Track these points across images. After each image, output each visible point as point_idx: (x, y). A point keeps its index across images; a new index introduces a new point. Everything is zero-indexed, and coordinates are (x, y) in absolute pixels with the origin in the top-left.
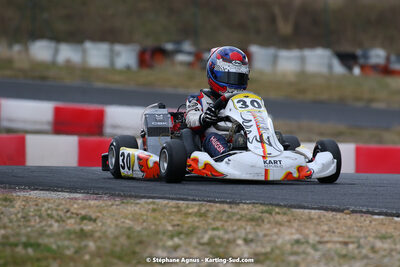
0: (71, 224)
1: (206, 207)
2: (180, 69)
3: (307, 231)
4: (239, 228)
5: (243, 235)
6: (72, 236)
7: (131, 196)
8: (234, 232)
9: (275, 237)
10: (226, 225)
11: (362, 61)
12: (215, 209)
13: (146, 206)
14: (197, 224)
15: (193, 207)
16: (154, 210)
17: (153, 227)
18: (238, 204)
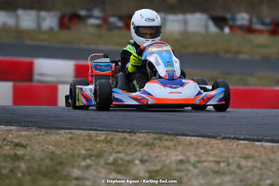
0: (7, 150)
1: (111, 135)
2: (91, 30)
3: (188, 154)
4: (137, 152)
5: (140, 157)
6: (8, 159)
7: (53, 128)
8: (132, 154)
9: (164, 158)
10: (127, 149)
11: (230, 23)
12: (118, 137)
13: (65, 135)
14: (104, 149)
15: (102, 136)
16: (71, 138)
17: (70, 151)
18: (135, 133)
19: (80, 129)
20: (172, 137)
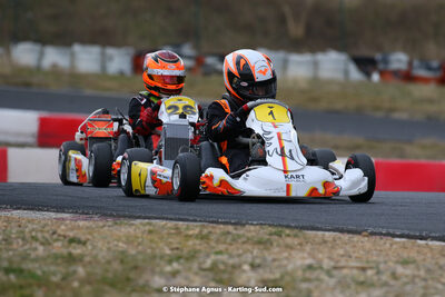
0: (59, 247)
1: (208, 228)
3: (320, 256)
4: (246, 252)
5: (250, 260)
6: (59, 261)
7: (125, 217)
8: (239, 256)
9: (285, 262)
10: (231, 248)
11: (381, 66)
12: (218, 231)
13: (142, 227)
14: (198, 247)
15: (195, 229)
16: (150, 232)
17: (149, 251)
18: (244, 225)
19: (163, 219)
20: (296, 231)
